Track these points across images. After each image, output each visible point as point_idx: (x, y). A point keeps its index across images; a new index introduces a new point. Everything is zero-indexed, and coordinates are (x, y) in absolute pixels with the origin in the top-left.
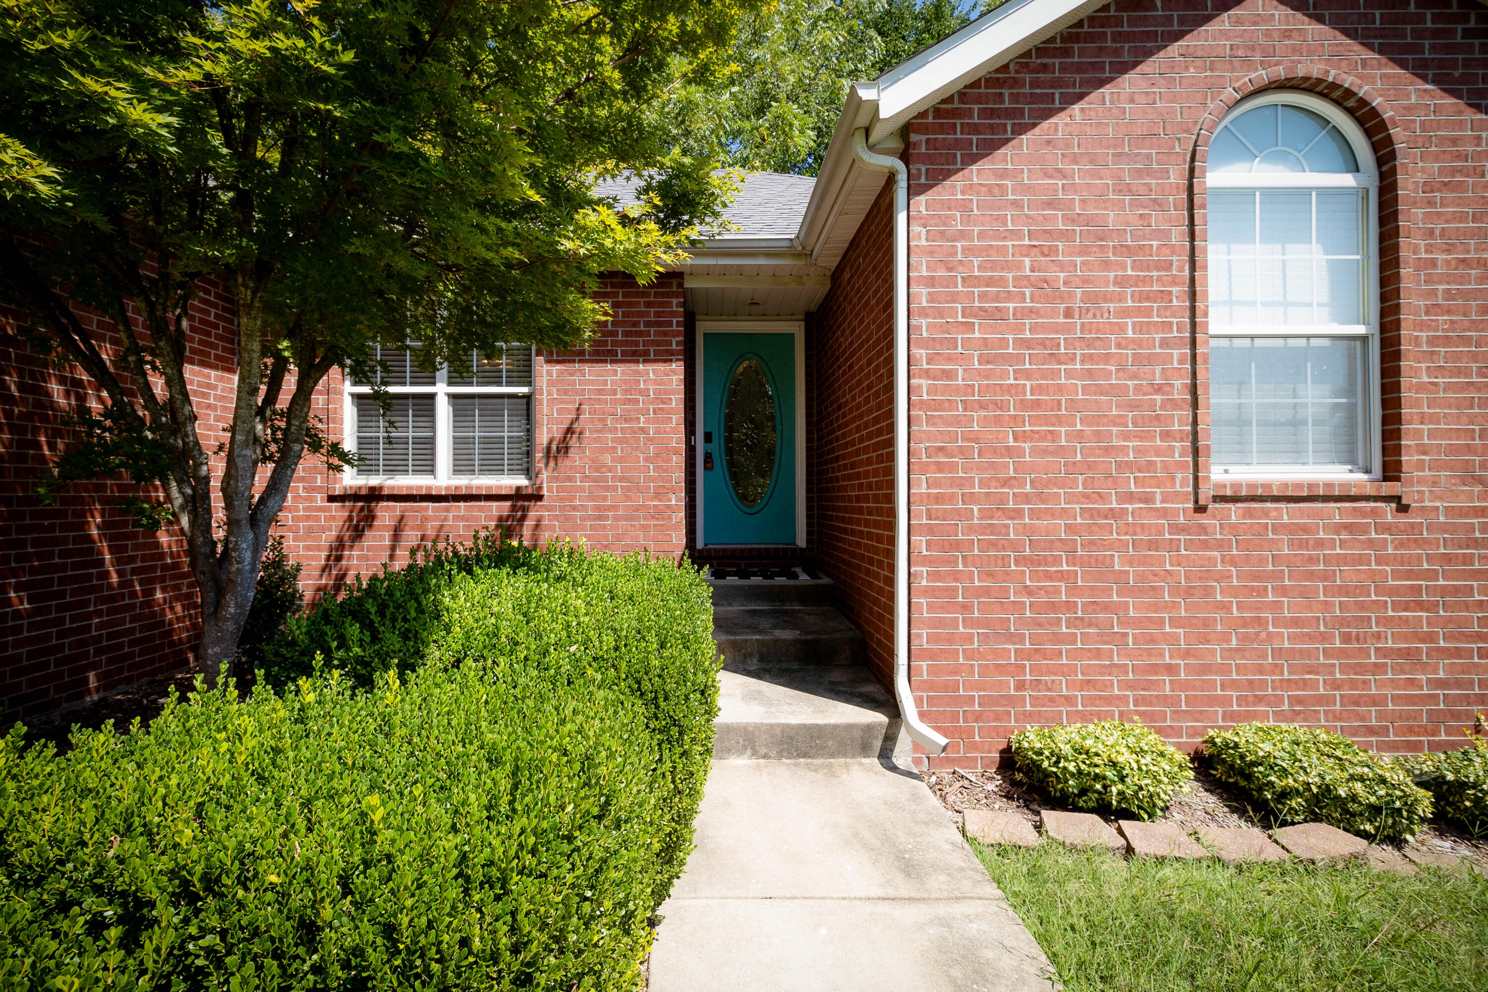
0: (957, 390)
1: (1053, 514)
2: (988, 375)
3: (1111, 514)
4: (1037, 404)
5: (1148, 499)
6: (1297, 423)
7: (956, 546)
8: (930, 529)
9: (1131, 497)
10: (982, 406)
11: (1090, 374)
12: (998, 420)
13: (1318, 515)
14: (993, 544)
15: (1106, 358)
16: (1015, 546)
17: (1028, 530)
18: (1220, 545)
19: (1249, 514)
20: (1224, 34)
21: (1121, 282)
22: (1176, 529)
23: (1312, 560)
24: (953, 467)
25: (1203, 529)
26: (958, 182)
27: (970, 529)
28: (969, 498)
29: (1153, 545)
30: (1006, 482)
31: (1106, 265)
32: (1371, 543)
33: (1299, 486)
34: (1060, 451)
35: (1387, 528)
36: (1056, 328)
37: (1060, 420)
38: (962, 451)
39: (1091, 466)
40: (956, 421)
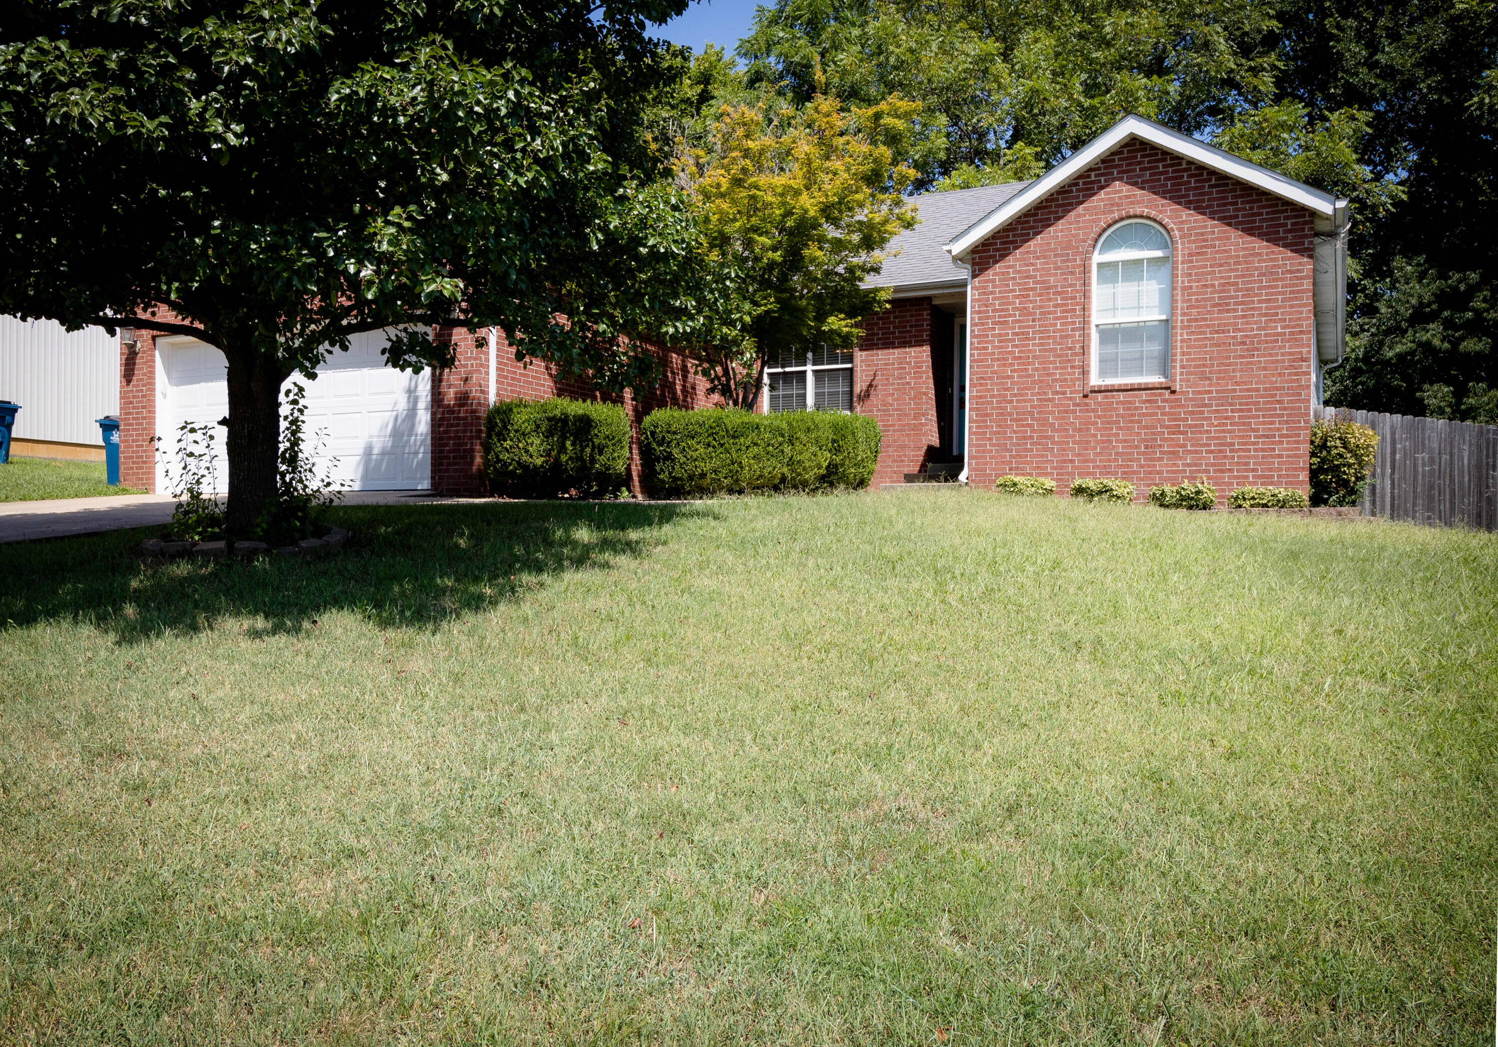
0: (989, 354)
1: (1025, 401)
2: (1001, 347)
3: (1049, 400)
4: (1020, 358)
5: (1064, 393)
6: (1138, 359)
7: (987, 415)
8: (977, 410)
9: (1057, 393)
10: (998, 360)
11: (1042, 344)
12: (1004, 365)
13: (1136, 396)
14: (1001, 414)
15: (1049, 337)
16: (1010, 414)
17: (1014, 408)
18: (1093, 411)
19: (1106, 397)
20: (1102, 200)
21: (1055, 306)
22: (1075, 405)
23: (1132, 415)
24: (986, 384)
25: (1087, 404)
26: (990, 272)
27: (992, 408)
28: (993, 396)
29: (1066, 412)
30: (1007, 389)
31: (1049, 300)
32: (1159, 407)
33: (1126, 385)
34: (1029, 376)
35: (1166, 401)
36: (1029, 327)
37: (1029, 364)
38: (990, 378)
39: (1041, 381)
40: (988, 366)
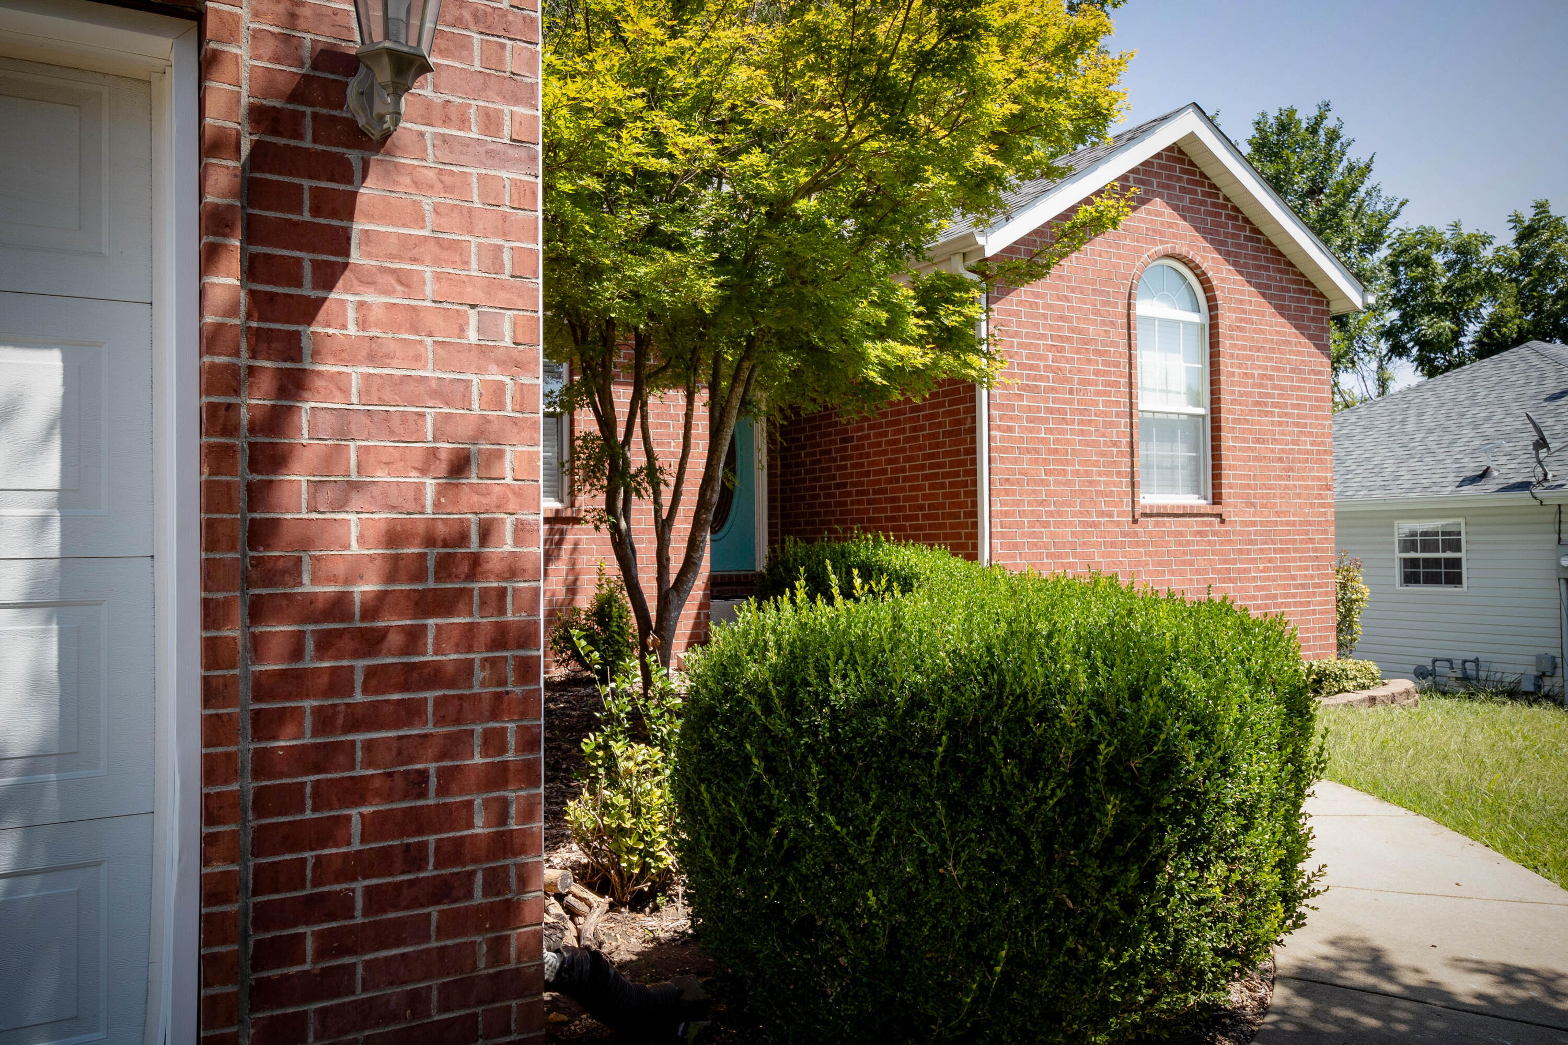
0: (1014, 440)
1: (1065, 524)
2: (1031, 430)
3: (1094, 524)
4: (1056, 451)
5: (1110, 515)
6: (1173, 468)
7: (1016, 546)
8: (1003, 535)
9: (1102, 514)
10: (1028, 451)
11: (1082, 433)
12: (1036, 461)
13: (1186, 525)
14: (1035, 545)
15: (1090, 422)
16: (1046, 546)
17: (1053, 535)
18: (1145, 544)
19: (1157, 524)
20: (1143, 220)
21: (1097, 373)
22: (1124, 534)
23: (1185, 553)
24: (1013, 493)
25: (1136, 534)
26: (1013, 297)
27: (1023, 535)
28: (1022, 514)
29: (1113, 544)
30: (1041, 503)
31: (1089, 361)
32: (1209, 543)
33: (1179, 507)
34: (1068, 483)
35: (1215, 533)
36: (1065, 401)
37: (1068, 463)
38: (1019, 482)
39: (1083, 493)
40: (1015, 461)
